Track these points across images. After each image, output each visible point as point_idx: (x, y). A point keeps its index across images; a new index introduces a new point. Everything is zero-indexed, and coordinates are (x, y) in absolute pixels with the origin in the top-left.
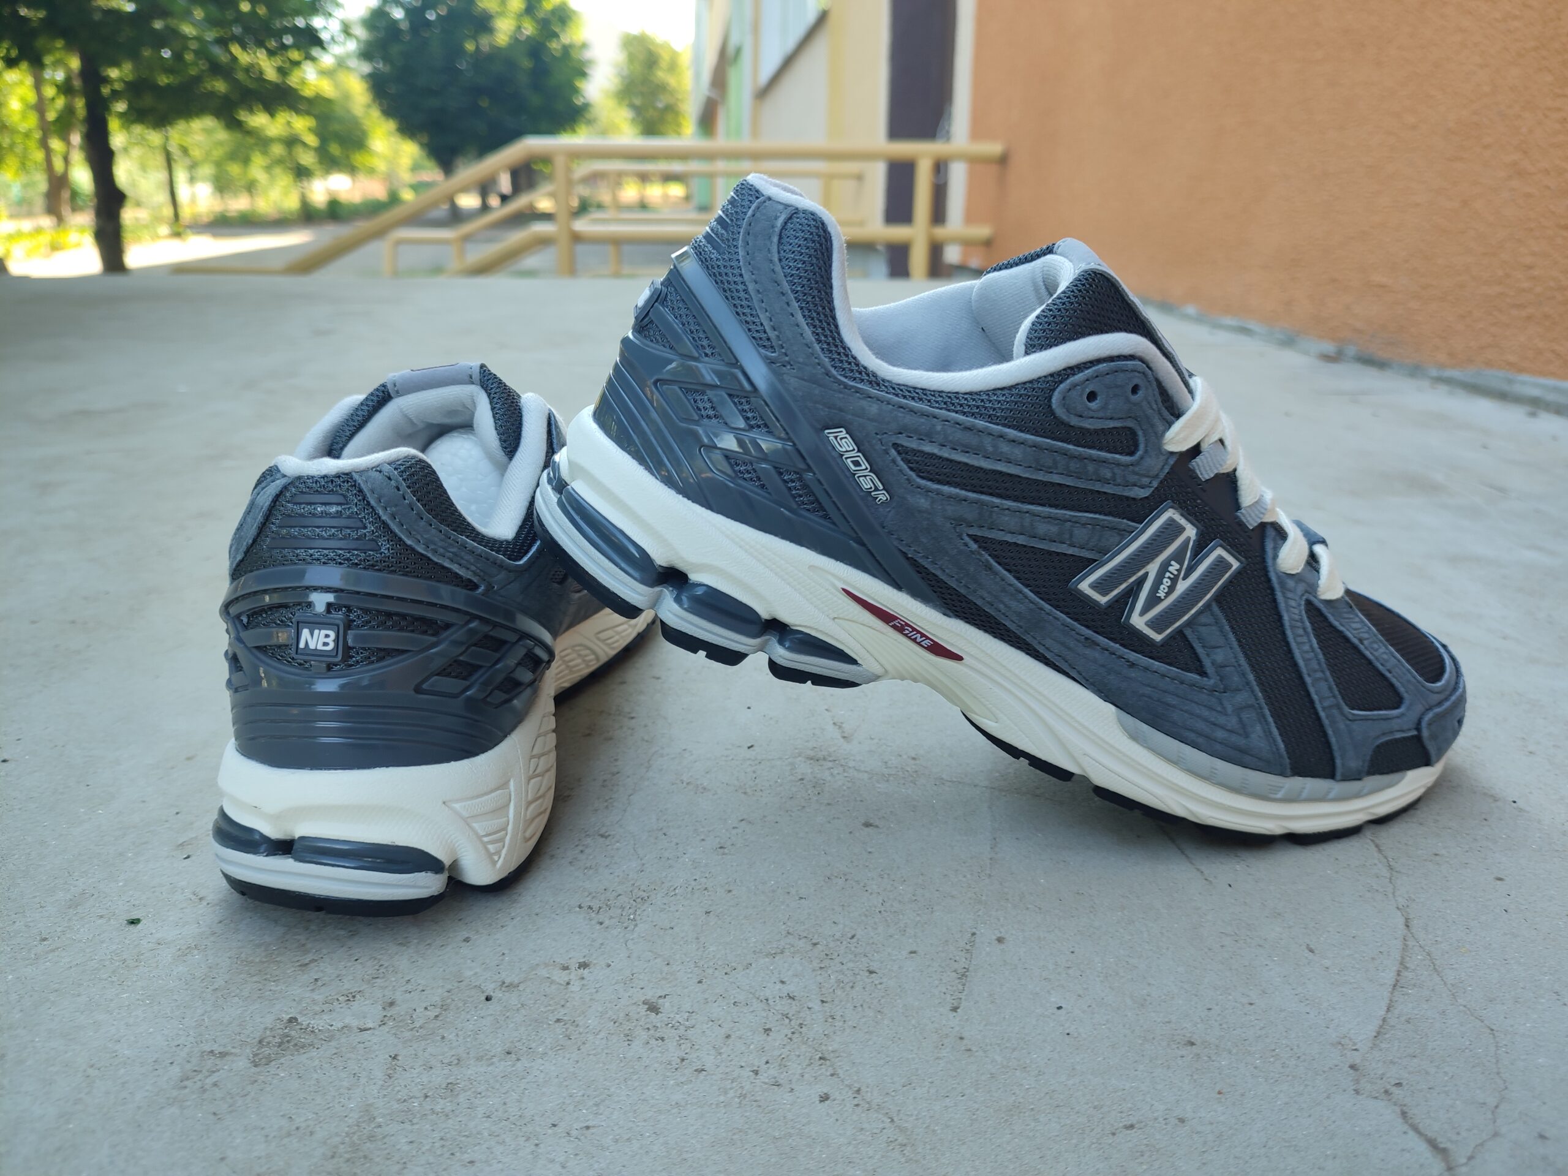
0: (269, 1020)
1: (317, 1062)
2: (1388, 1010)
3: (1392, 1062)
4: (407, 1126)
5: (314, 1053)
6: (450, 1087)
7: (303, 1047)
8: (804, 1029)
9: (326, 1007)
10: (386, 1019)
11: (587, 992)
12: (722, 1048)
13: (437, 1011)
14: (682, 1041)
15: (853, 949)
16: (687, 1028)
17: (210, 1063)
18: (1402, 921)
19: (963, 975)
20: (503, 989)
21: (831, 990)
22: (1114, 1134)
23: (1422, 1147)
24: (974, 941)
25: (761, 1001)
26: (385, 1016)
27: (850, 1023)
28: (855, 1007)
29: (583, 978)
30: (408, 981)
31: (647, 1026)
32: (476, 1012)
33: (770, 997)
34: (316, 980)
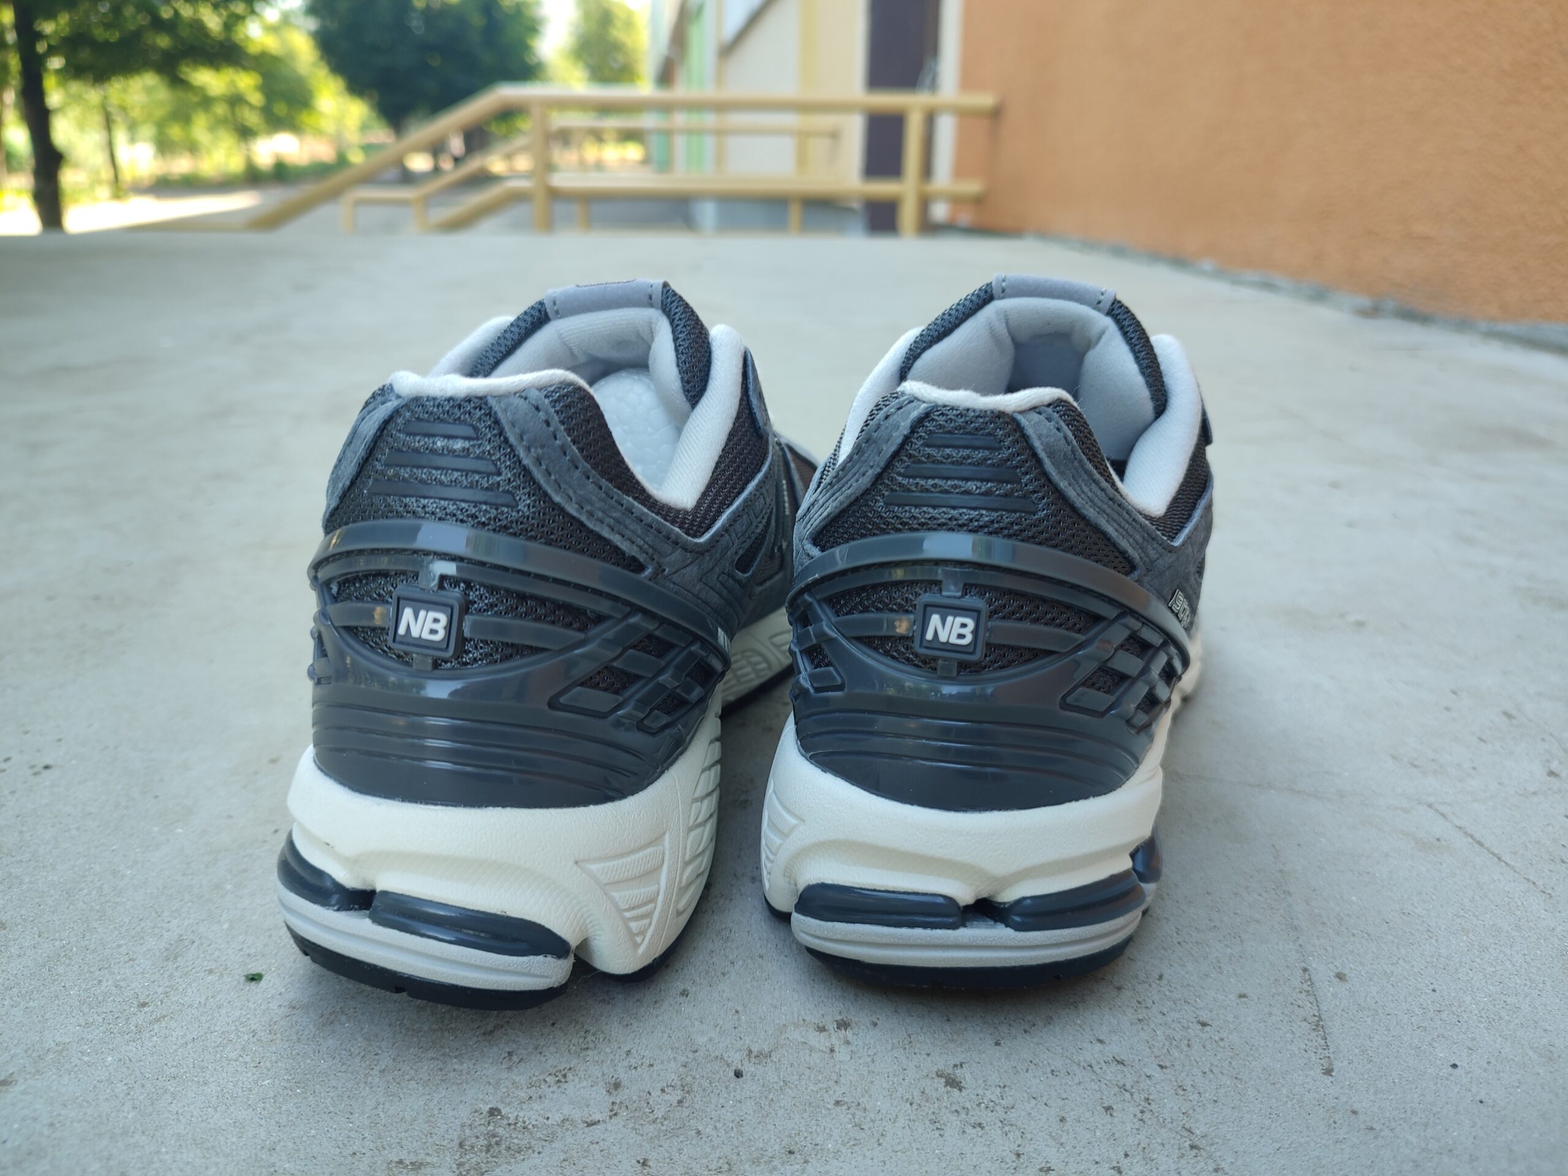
0: (464, 1113)
5: (535, 1160)
7: (519, 1152)
8: (1153, 1106)
9: (532, 1092)
10: (616, 1108)
11: (861, 1062)
12: (1061, 1136)
13: (678, 1095)
14: (1007, 1128)
15: (1167, 993)
16: (1007, 1109)
19: (1318, 1024)
20: (753, 1060)
21: (1164, 1051)
24: (1310, 979)
25: (1084, 1068)
26: (613, 1103)
27: (1207, 1095)
28: (1205, 1073)
29: (848, 1043)
30: (628, 1053)
31: (953, 1109)
32: (729, 1093)
33: (1094, 1063)
34: (510, 1054)
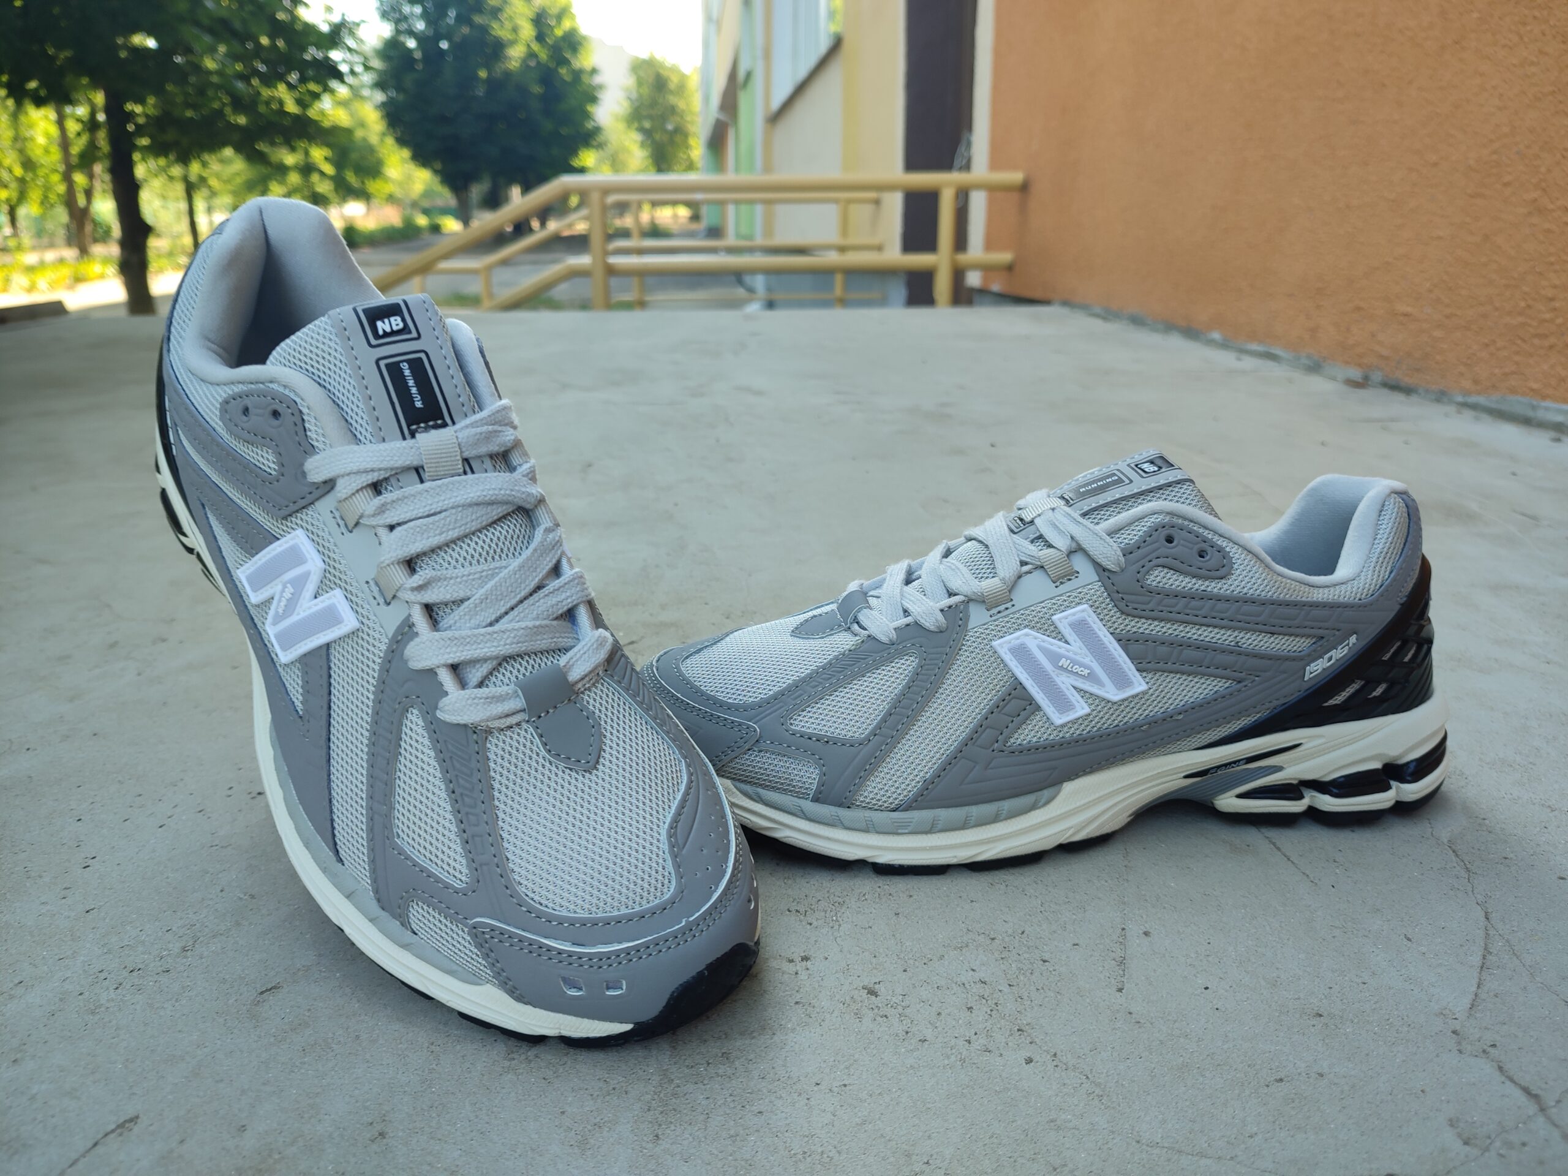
2: (1478, 987)
3: (1486, 1028)
8: (999, 1007)
11: (814, 980)
12: (936, 1023)
14: (903, 1018)
15: (1025, 942)
16: (905, 1008)
18: (1483, 914)
19: (1122, 963)
21: (1015, 976)
22: (1268, 1086)
23: (1518, 1093)
24: (1125, 935)
25: (959, 986)
27: (1036, 1002)
28: (1038, 989)
29: (807, 969)
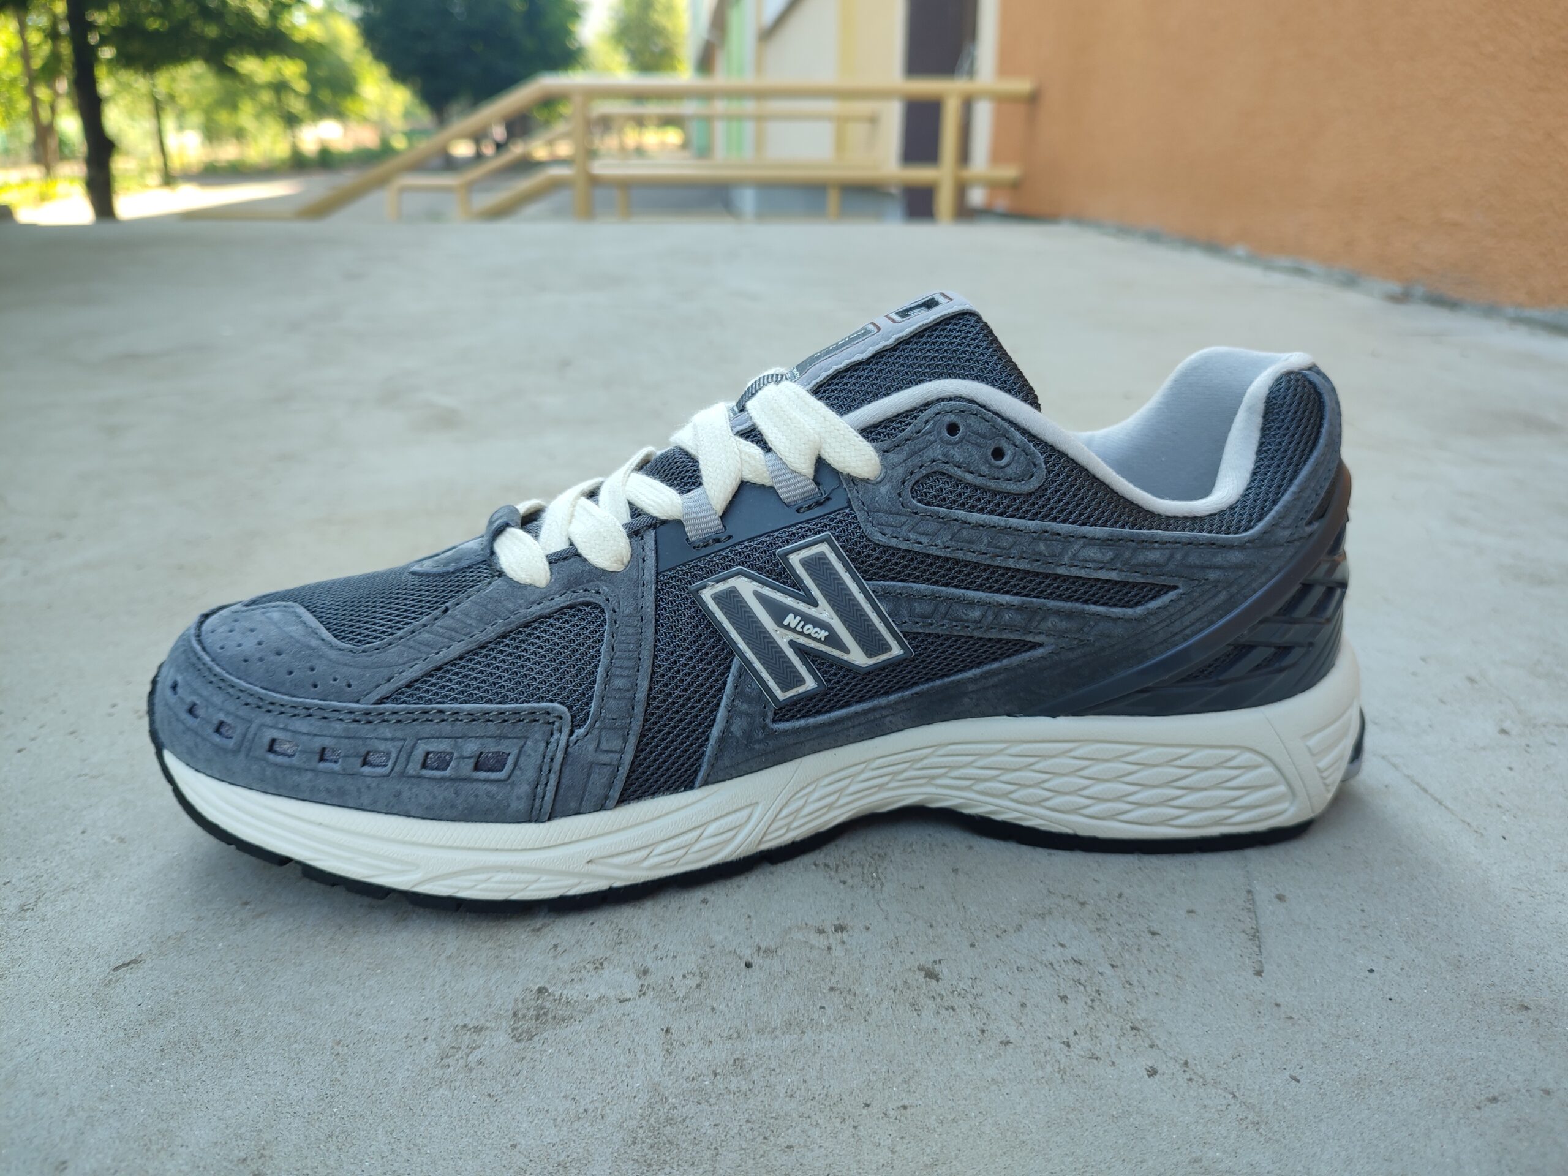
0: (517, 990)
1: (583, 1036)
4: (705, 1106)
5: (577, 1027)
6: (738, 1062)
7: (563, 1020)
8: (1103, 997)
9: (574, 975)
10: (644, 988)
13: (697, 980)
15: (1125, 908)
17: (466, 1038)
19: (1255, 936)
20: (762, 954)
22: (1479, 1108)
24: (1253, 899)
25: (1046, 966)
26: (642, 985)
27: (1150, 989)
28: (1150, 971)
29: (843, 942)
30: (656, 947)
31: (931, 995)
32: (740, 980)
33: (1054, 962)
34: (556, 946)
